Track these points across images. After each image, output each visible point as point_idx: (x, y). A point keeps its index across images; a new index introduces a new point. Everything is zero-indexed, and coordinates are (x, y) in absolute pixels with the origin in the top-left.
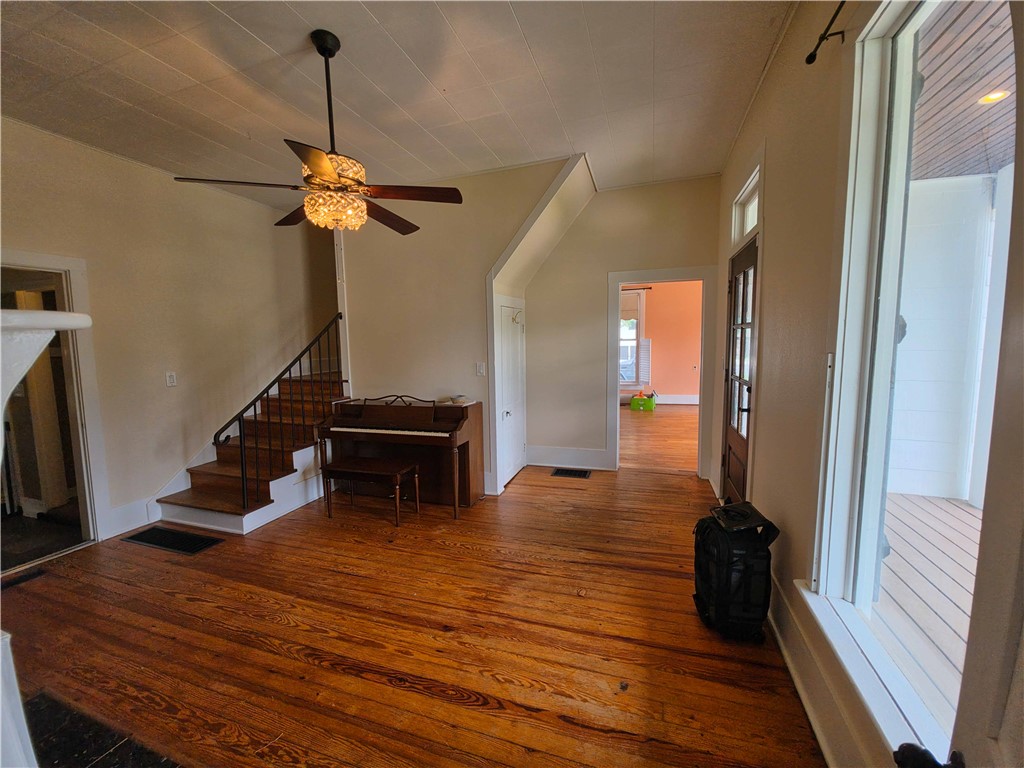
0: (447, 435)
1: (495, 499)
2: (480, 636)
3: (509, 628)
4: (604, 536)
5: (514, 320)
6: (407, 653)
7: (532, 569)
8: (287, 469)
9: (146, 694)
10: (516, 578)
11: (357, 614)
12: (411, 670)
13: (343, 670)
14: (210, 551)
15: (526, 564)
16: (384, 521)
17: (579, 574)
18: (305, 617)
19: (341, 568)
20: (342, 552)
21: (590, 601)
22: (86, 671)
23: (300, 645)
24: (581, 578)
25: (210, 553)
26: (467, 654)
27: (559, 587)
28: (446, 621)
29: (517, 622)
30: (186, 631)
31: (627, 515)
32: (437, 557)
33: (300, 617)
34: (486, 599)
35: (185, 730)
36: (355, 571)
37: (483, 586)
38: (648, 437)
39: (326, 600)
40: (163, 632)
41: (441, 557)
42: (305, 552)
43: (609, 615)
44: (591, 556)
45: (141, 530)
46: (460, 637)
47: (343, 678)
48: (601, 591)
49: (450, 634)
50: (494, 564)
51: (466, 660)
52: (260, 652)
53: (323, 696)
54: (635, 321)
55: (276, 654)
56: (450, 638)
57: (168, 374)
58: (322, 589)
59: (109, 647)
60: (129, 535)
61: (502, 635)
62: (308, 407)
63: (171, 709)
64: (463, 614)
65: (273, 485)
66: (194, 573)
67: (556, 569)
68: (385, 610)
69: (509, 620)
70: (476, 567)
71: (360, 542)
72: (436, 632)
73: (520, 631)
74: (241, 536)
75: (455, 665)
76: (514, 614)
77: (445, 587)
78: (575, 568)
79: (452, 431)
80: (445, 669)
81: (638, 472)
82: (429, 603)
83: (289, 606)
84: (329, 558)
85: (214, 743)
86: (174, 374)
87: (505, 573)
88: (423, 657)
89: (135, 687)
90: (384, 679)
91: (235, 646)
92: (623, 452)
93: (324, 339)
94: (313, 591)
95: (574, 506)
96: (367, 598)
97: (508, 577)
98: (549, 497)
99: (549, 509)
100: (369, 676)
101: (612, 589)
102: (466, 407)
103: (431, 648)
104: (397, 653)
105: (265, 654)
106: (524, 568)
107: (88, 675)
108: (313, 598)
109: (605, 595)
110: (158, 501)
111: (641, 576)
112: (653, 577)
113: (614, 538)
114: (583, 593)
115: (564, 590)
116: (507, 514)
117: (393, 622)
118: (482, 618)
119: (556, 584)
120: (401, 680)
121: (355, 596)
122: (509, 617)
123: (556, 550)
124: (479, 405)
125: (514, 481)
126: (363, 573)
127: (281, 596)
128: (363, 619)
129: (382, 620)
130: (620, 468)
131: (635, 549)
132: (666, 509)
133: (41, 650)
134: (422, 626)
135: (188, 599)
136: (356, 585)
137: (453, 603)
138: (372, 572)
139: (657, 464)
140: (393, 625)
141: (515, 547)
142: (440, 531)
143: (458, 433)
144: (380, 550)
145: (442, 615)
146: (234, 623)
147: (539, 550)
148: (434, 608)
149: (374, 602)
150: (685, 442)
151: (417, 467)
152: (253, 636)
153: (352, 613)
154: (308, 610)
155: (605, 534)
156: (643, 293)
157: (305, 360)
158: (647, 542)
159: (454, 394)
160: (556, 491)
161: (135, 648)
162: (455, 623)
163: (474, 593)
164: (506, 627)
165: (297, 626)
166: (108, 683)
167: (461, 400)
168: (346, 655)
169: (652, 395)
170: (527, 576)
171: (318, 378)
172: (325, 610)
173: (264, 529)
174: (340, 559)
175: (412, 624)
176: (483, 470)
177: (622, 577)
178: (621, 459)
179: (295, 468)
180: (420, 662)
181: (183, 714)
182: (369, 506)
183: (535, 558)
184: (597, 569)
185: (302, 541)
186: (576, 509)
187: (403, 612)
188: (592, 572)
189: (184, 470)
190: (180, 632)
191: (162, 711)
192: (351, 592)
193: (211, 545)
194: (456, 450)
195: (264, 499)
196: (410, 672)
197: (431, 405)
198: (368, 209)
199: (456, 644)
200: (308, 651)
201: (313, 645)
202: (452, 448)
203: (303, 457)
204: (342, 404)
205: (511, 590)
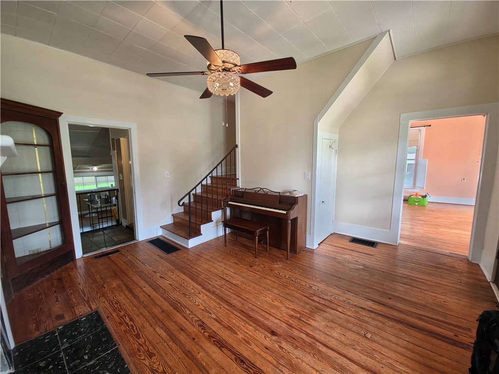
0: (285, 212)
1: (312, 251)
2: (293, 346)
3: (312, 346)
4: (387, 294)
5: (330, 147)
6: (248, 342)
7: (332, 305)
8: (209, 220)
9: (131, 323)
10: (321, 310)
11: (227, 307)
12: (249, 356)
13: (214, 341)
14: (174, 254)
15: (329, 301)
16: (250, 254)
17: (366, 319)
18: (203, 301)
19: (225, 277)
20: (227, 267)
21: (374, 344)
22: (116, 303)
23: (198, 318)
24: (367, 323)
25: (174, 255)
26: (283, 357)
27: (350, 325)
28: (274, 328)
29: (318, 344)
30: (155, 293)
31: (405, 280)
32: (274, 282)
33: (201, 300)
34: (299, 319)
35: (139, 350)
36: (231, 280)
37: (299, 309)
38: (422, 224)
39: (213, 293)
40: (147, 292)
41: (277, 283)
42: (211, 263)
43: (390, 361)
44: (376, 307)
45: (154, 239)
46: (280, 342)
47: (212, 346)
48: (384, 338)
49: (274, 338)
50: (307, 295)
51: (282, 362)
52: (180, 316)
53: (200, 356)
54: (416, 147)
55: (186, 319)
56: (274, 341)
57: (166, 173)
58: (214, 287)
59: (127, 293)
60: (149, 240)
61: (308, 350)
62: (220, 190)
63: (138, 336)
64: (284, 325)
65: (202, 226)
66: (166, 264)
67: (349, 310)
68: (241, 309)
69: (313, 340)
70: (296, 294)
71: (236, 263)
72: (266, 333)
73: (320, 352)
74: (187, 249)
75: (275, 363)
76: (317, 336)
77: (276, 303)
78: (364, 313)
79: (288, 210)
80: (268, 363)
81: (415, 249)
82: (265, 312)
83: (197, 292)
84: (221, 269)
85: (148, 364)
86: (168, 173)
87: (314, 303)
88: (256, 349)
89: (129, 318)
90: (233, 357)
91: (171, 308)
92: (403, 233)
93: (228, 158)
94: (210, 287)
95: (363, 265)
96: (234, 299)
97: (315, 307)
98: (347, 256)
99: (346, 264)
100: (225, 351)
101: (393, 339)
102: (297, 197)
103: (262, 344)
104: (242, 340)
105: (182, 317)
106: (327, 303)
107: (116, 306)
108: (209, 291)
109: (387, 343)
110: (161, 227)
111: (419, 335)
112: (429, 338)
113: (394, 296)
114: (369, 336)
115: (354, 328)
116: (319, 262)
117: (244, 318)
118: (296, 333)
119: (348, 321)
120: (242, 361)
121: (229, 296)
122: (313, 338)
123: (350, 296)
124: (306, 196)
125: (325, 242)
126: (234, 282)
127: (196, 285)
128: (230, 311)
129: (239, 315)
130: (400, 244)
131: (412, 310)
132: (440, 282)
133: (105, 288)
134: (259, 326)
135: (160, 277)
136: (230, 289)
137: (279, 316)
138: (239, 283)
139: (431, 245)
140: (244, 320)
141: (322, 286)
142: (277, 266)
143: (291, 212)
144: (245, 270)
145: (272, 322)
146: (174, 295)
147: (337, 292)
148: (267, 316)
149: (236, 302)
150: (454, 231)
151: (268, 228)
152: (179, 305)
153: (225, 306)
154: (205, 297)
155: (388, 292)
156: (423, 129)
157: (219, 168)
158: (424, 307)
159: (291, 189)
160: (352, 253)
161: (135, 296)
162: (279, 331)
163: (292, 313)
164: (310, 345)
165: (199, 305)
166: (121, 312)
167: (295, 192)
168: (217, 332)
169: (426, 196)
170: (328, 310)
171: (225, 177)
172: (213, 300)
173: (196, 248)
174: (226, 271)
175: (255, 323)
176: (306, 234)
177: (401, 330)
178: (401, 237)
179: (212, 219)
180: (255, 353)
181: (141, 341)
182: (244, 243)
183: (334, 298)
184: (381, 318)
185: (212, 257)
186: (366, 268)
187: (251, 314)
188: (377, 320)
189: (171, 215)
190: (153, 294)
191: (134, 335)
192: (227, 292)
193: (175, 251)
194: (290, 222)
195: (198, 233)
196: (247, 357)
197: (278, 194)
198: (240, 82)
199: (277, 346)
200: (200, 323)
201: (203, 320)
202: (287, 220)
203: (216, 215)
204: (235, 190)
205: (318, 318)
